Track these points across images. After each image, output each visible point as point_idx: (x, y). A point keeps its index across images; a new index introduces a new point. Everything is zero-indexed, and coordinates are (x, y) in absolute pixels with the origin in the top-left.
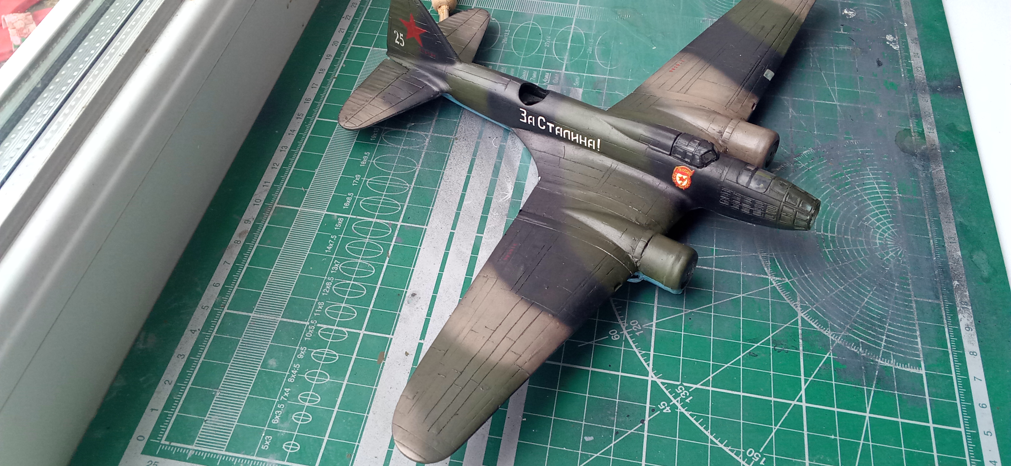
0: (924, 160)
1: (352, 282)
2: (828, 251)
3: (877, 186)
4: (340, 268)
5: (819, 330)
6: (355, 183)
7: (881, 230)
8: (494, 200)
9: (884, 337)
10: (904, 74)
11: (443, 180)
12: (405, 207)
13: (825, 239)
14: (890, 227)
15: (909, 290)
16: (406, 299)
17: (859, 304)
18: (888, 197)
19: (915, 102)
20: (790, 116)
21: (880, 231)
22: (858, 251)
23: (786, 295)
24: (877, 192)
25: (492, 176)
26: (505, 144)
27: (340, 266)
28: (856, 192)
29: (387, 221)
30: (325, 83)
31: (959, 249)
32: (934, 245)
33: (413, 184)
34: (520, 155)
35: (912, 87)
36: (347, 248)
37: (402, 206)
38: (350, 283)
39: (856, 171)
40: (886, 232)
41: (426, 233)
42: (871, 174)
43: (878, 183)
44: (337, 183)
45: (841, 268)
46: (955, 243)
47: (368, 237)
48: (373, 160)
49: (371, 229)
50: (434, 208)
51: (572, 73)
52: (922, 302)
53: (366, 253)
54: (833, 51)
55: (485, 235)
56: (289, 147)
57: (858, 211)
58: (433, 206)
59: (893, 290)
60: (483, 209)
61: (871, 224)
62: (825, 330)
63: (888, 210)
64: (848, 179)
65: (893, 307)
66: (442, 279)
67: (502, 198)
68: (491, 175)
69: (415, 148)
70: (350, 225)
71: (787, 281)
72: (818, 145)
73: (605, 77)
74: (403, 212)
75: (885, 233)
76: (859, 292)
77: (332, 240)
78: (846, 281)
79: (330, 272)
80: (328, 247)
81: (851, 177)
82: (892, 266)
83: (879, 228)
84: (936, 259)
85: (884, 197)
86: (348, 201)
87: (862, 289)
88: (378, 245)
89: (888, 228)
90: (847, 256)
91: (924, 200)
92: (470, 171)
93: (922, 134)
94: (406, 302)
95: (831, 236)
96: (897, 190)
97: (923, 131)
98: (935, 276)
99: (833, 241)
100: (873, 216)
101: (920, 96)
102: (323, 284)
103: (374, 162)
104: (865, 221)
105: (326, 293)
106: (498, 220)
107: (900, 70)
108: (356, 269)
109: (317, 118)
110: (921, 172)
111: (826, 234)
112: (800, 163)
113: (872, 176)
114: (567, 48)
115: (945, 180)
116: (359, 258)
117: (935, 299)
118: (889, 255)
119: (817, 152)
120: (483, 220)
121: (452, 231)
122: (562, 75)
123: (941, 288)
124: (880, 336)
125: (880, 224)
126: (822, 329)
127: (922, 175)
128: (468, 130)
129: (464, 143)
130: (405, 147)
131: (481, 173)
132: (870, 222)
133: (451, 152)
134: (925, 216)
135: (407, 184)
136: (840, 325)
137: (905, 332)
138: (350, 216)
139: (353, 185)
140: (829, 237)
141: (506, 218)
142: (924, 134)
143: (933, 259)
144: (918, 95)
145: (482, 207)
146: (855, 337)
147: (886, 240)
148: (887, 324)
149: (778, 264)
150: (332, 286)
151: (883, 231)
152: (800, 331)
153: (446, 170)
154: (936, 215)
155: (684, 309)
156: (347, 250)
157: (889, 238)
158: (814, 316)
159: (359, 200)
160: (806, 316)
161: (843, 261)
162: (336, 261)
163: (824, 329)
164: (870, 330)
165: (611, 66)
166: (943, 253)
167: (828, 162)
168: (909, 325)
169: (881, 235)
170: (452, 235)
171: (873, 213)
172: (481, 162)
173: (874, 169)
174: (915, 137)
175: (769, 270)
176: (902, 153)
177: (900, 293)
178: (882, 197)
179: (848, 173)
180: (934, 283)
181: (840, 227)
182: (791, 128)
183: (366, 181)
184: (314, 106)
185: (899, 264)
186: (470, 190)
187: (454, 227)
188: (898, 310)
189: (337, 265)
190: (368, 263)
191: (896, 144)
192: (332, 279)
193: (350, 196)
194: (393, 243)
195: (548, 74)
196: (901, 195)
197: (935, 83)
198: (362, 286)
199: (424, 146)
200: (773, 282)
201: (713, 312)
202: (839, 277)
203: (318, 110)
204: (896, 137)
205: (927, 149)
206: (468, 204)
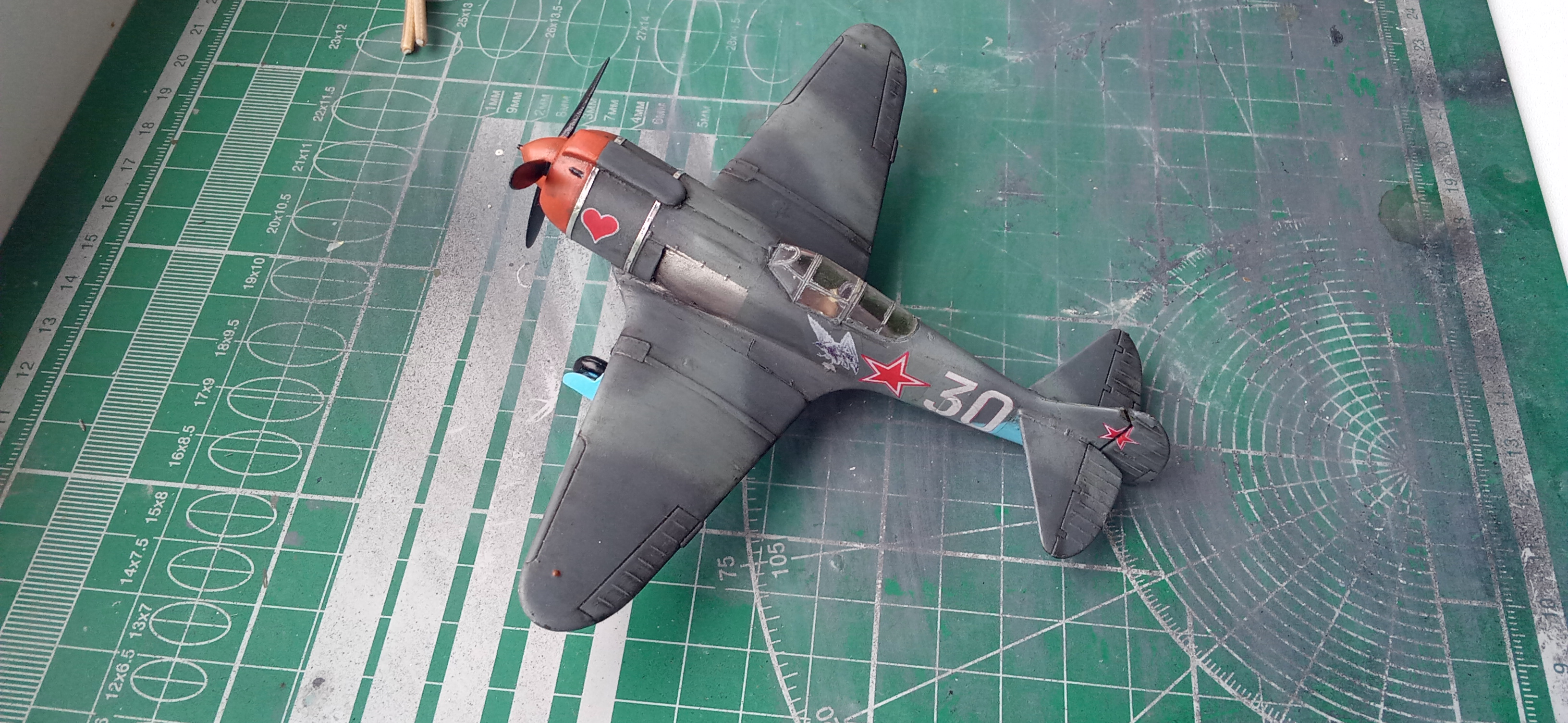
0: (1442, 258)
1: (177, 660)
2: (1249, 494)
3: (1345, 326)
4: (150, 623)
5: (1237, 699)
6: (201, 399)
7: (1361, 433)
8: (516, 420)
9: (1381, 706)
10: (1389, 58)
11: (402, 378)
12: (313, 451)
13: (1240, 465)
14: (1380, 425)
15: (1428, 581)
16: (300, 695)
17: (1323, 626)
18: (1370, 352)
19: (1416, 122)
20: (1156, 171)
21: (1358, 438)
22: (1312, 489)
23: (1161, 615)
24: (1348, 339)
25: (515, 360)
26: (544, 278)
27: (152, 618)
28: (1303, 344)
29: (267, 493)
30: (151, 156)
31: (1530, 471)
32: (1475, 462)
33: (334, 392)
34: (577, 304)
35: (1406, 87)
36: (171, 568)
37: (306, 451)
38: (172, 662)
39: (1300, 293)
40: (1370, 439)
41: (357, 514)
42: (1331, 298)
43: (1348, 320)
44: (160, 402)
45: (1278, 535)
46: (1520, 453)
47: (221, 536)
48: (245, 339)
49: (231, 514)
50: (379, 450)
51: (694, 98)
52: (1458, 608)
53: (216, 579)
54: (1240, 14)
55: (492, 512)
56: (60, 320)
57: (1309, 390)
58: (376, 447)
59: (1394, 582)
60: (491, 443)
61: (1339, 421)
62: (1251, 699)
63: (1372, 382)
64: (1285, 314)
65: (1396, 626)
66: (388, 635)
67: (534, 412)
68: (510, 357)
69: (344, 302)
70: (181, 509)
71: (1163, 577)
72: (1218, 236)
73: (763, 103)
74: (307, 467)
75: (1370, 441)
76: (1321, 593)
77: (138, 550)
78: (1290, 568)
79: (127, 636)
80: (126, 571)
81: (1289, 308)
82: (1387, 521)
83: (1355, 428)
84: (1482, 498)
85: (1363, 352)
86: (181, 448)
87: (1328, 586)
88: (243, 555)
89: (1375, 428)
90: (1290, 503)
91: (1447, 352)
92: (464, 351)
93: (1433, 195)
94: (299, 703)
95: (1253, 456)
96: (1389, 334)
97: (1436, 187)
98: (1482, 540)
99: (1259, 469)
100: (1342, 400)
101: (1425, 106)
102: (108, 670)
103: (248, 342)
104: (1323, 415)
105: (114, 692)
106: (522, 472)
107: (1381, 49)
108: (189, 623)
109: (126, 244)
110: (1436, 286)
111: (1242, 452)
112: (1181, 283)
113: (1334, 303)
114: (683, 42)
115: (1489, 302)
116: (195, 595)
117: (1484, 599)
118: (1382, 496)
119: (1216, 253)
120: (490, 471)
121: (418, 506)
122: (673, 105)
123: (1498, 569)
124: (1372, 704)
125: (1358, 419)
126: (1245, 695)
127: (1439, 291)
128: (463, 250)
129: (453, 281)
130: (320, 302)
131: (488, 353)
132: (1335, 417)
133: (424, 306)
134: (1452, 393)
135: (321, 395)
136: (1283, 682)
137: (1426, 688)
138: (182, 486)
139: (196, 403)
140: (1250, 458)
141: (541, 464)
142: (1438, 194)
143: (1475, 499)
144: (1422, 103)
145: (489, 439)
146: (1318, 712)
147: (1373, 458)
148: (1387, 672)
149: (1142, 536)
150: (129, 673)
151: (1366, 435)
152: (1196, 705)
153: (410, 352)
154: (1475, 388)
155: (937, 669)
156: (170, 574)
157: (1378, 452)
158: (1226, 665)
159: (207, 442)
160: (1208, 666)
161: (1282, 517)
162: (143, 605)
163: (1250, 694)
164: (1349, 691)
165: (778, 77)
166: (1496, 481)
167: (1241, 274)
168: (1434, 670)
169: (1361, 445)
170: (416, 515)
171: (1340, 393)
172: (489, 326)
173: (1338, 286)
174: (1419, 204)
175: (1124, 551)
176: (1395, 243)
177: (1409, 590)
178: (1358, 353)
179: (1285, 298)
180: (1481, 557)
181: (1272, 431)
182: (1159, 199)
183: (226, 392)
184: (122, 214)
185: (1405, 516)
186: (463, 399)
187: (421, 497)
188: (1406, 632)
189: (144, 617)
190: (217, 605)
191: (1380, 220)
192: (131, 654)
193: (187, 435)
194: (278, 549)
195: (642, 103)
196: (1398, 345)
197: (1454, 74)
198: (198, 668)
199: (364, 295)
200: (1133, 582)
201: (1001, 670)
202: (1277, 559)
203: (131, 223)
204: (1380, 205)
205: (1445, 229)
206: (456, 435)
